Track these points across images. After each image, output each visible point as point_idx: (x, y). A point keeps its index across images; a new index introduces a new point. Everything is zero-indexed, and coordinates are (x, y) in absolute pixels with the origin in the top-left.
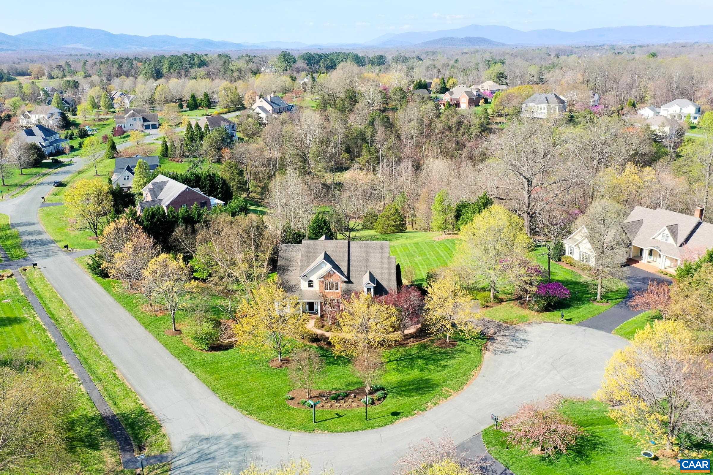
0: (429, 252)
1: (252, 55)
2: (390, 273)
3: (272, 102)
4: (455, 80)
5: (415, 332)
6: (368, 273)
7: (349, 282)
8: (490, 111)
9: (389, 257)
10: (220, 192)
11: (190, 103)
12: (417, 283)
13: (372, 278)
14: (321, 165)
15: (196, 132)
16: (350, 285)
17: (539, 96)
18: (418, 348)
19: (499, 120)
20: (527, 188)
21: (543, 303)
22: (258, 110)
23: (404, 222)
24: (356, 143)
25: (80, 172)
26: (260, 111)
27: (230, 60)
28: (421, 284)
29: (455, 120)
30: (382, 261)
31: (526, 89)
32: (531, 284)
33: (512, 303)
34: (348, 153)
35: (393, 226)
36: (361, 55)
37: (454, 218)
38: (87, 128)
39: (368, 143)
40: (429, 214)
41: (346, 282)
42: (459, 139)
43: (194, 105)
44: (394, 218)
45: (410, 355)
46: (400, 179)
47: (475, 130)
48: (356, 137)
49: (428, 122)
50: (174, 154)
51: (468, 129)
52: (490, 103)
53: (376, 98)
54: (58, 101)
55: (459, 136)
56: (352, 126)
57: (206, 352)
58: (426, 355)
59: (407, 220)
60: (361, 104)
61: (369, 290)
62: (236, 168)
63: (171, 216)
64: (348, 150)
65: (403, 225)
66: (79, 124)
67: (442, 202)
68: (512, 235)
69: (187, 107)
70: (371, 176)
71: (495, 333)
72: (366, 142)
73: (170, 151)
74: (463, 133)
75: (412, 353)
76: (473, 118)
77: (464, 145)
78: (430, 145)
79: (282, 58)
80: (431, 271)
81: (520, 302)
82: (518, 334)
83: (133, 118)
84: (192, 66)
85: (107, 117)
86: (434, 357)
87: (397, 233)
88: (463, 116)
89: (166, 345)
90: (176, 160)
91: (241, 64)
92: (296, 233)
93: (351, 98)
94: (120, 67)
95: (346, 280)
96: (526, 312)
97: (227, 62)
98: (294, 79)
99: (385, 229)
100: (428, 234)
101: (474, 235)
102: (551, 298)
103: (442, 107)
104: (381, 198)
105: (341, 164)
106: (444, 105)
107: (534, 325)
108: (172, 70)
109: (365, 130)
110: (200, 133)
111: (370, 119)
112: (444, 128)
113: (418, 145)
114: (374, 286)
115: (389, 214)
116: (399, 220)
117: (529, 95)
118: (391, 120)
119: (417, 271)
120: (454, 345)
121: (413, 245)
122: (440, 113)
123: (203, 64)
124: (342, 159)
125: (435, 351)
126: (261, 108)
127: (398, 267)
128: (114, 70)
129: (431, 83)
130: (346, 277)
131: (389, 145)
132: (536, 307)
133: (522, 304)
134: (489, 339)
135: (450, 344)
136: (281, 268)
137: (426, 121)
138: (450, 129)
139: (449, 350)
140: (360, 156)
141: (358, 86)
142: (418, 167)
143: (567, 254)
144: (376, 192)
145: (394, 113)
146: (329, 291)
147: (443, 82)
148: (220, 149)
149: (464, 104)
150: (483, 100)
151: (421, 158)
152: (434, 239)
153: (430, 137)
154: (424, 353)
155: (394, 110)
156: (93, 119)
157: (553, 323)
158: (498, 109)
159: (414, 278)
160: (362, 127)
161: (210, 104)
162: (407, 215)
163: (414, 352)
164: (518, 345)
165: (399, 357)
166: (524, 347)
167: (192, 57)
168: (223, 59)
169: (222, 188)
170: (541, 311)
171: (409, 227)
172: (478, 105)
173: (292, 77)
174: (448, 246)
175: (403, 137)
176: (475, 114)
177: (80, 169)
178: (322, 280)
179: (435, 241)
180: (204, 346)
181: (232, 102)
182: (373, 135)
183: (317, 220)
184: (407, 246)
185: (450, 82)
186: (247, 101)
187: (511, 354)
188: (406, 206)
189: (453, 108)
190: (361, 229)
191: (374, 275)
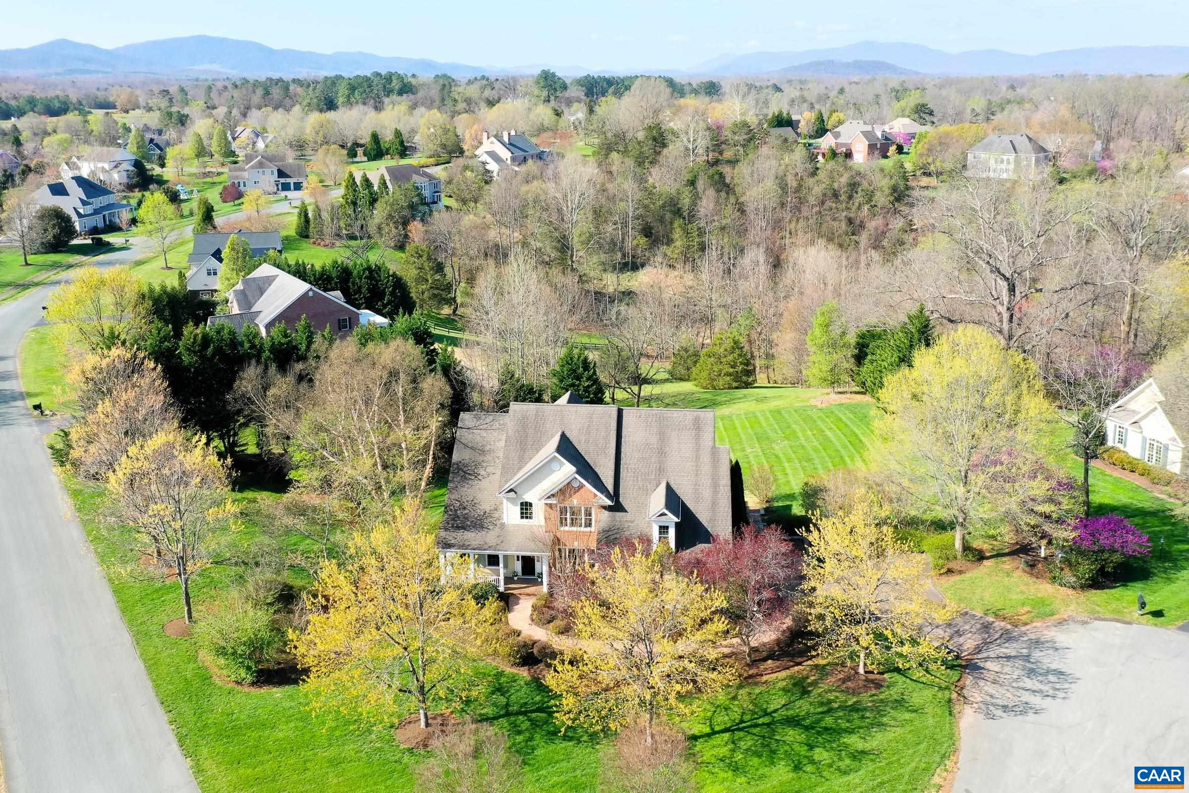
0: (803, 431)
1: (493, 79)
2: (715, 486)
3: (510, 144)
4: (841, 116)
5: (778, 642)
6: (663, 487)
7: (617, 507)
8: (908, 166)
9: (714, 447)
10: (389, 302)
11: (370, 147)
12: (780, 504)
13: (673, 501)
14: (595, 259)
15: (363, 193)
16: (619, 515)
17: (998, 140)
18: (785, 690)
19: (925, 181)
20: (1006, 299)
21: (1086, 568)
22: (485, 158)
23: (751, 368)
24: (661, 220)
25: (139, 263)
26: (489, 160)
27: (453, 84)
28: (789, 507)
29: (844, 180)
30: (698, 457)
31: (970, 130)
32: (1060, 521)
33: (1008, 563)
34: (646, 236)
35: (730, 375)
36: (677, 79)
37: (853, 360)
38: (179, 187)
39: (684, 218)
40: (800, 352)
41: (609, 509)
42: (852, 215)
43: (377, 152)
44: (731, 358)
45: (766, 714)
46: (743, 285)
47: (882, 199)
48: (663, 207)
49: (795, 184)
50: (321, 232)
51: (870, 196)
52: (907, 153)
53: (699, 140)
54: (138, 143)
55: (853, 210)
56: (655, 188)
57: (246, 689)
58: (808, 714)
59: (758, 363)
60: (673, 150)
61: (664, 529)
62: (429, 258)
63: (247, 345)
64: (647, 232)
65: (750, 373)
66: (167, 182)
67: (827, 326)
68: (1010, 399)
69: (365, 154)
70: (689, 279)
71: (978, 650)
72: (681, 216)
73: (312, 225)
74: (860, 204)
75: (772, 708)
76: (878, 176)
77: (862, 226)
78: (800, 225)
79: (541, 81)
80: (812, 481)
81: (1027, 562)
82: (1037, 654)
83: (261, 170)
84: (389, 92)
85: (220, 170)
86: (828, 721)
87: (737, 388)
88: (859, 174)
89: (151, 665)
90: (322, 243)
91: (473, 91)
92: (523, 385)
93: (654, 139)
94: (267, 93)
95: (609, 502)
96: (1045, 589)
97: (448, 87)
98: (558, 114)
99: (713, 380)
100: (800, 391)
101: (915, 396)
102: (1106, 555)
103: (820, 158)
104: (708, 320)
105: (633, 257)
106: (824, 155)
107: (1072, 626)
108: (352, 99)
109: (678, 194)
110: (371, 194)
111: (689, 177)
112: (824, 195)
113: (777, 225)
114: (677, 520)
115: (722, 350)
116: (741, 363)
117: (978, 139)
118: (728, 181)
119: (780, 476)
120: (878, 685)
121: (769, 415)
122: (817, 169)
123: (406, 89)
124: (634, 248)
125: (830, 702)
126: (493, 155)
127: (736, 471)
128: (257, 98)
129: (799, 121)
130: (609, 496)
131: (724, 222)
132: (1069, 576)
133: (1032, 566)
134: (965, 667)
135: (867, 680)
136: (459, 469)
137: (792, 183)
138: (836, 195)
139: (866, 698)
140: (669, 242)
141: (670, 121)
142: (777, 264)
143: (1110, 443)
144: (697, 308)
145: (734, 169)
146: (567, 528)
147: (821, 119)
148: (405, 223)
149: (860, 156)
150: (894, 147)
151: (783, 248)
152: (813, 402)
153: (800, 211)
154: (803, 707)
155: (733, 162)
156: (195, 174)
157: (1117, 621)
158: (923, 160)
159: (773, 492)
160: (673, 191)
161: (404, 150)
162: (756, 353)
163: (776, 702)
164: (1045, 688)
165: (737, 717)
166: (1061, 694)
167: (389, 78)
168: (441, 82)
169: (393, 293)
170: (1083, 587)
171: (761, 378)
172: (885, 157)
173: (556, 110)
174: (844, 419)
175: (750, 208)
176: (882, 170)
177: (140, 257)
178: (553, 501)
179: (816, 406)
180: (243, 673)
181: (444, 146)
182: (694, 203)
183: (569, 360)
184: (756, 417)
185: (832, 119)
186: (468, 143)
187: (1031, 716)
188: (754, 336)
189: (841, 159)
190: (666, 381)
191: (678, 492)
